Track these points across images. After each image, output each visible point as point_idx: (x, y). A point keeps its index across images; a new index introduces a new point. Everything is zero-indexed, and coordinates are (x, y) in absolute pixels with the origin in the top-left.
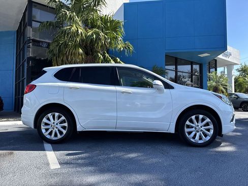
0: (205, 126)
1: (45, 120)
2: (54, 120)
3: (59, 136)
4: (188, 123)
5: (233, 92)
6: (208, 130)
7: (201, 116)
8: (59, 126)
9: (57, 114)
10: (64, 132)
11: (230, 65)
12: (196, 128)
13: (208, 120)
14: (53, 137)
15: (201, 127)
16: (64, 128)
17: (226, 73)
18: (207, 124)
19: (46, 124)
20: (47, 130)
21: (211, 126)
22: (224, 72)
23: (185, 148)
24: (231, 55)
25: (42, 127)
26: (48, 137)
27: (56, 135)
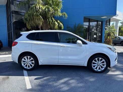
0: (102, 63)
1: (23, 60)
2: (28, 60)
3: (31, 67)
4: (94, 61)
5: (118, 36)
6: (104, 65)
7: (100, 58)
8: (30, 62)
9: (29, 57)
10: (33, 65)
11: (117, 21)
12: (97, 64)
13: (104, 60)
14: (27, 68)
15: (100, 63)
16: (33, 63)
17: (115, 24)
18: (103, 62)
19: (24, 61)
20: (24, 64)
21: (105, 63)
22: (114, 24)
23: (92, 74)
24: (118, 15)
25: (22, 63)
26: (25, 67)
27: (29, 67)
